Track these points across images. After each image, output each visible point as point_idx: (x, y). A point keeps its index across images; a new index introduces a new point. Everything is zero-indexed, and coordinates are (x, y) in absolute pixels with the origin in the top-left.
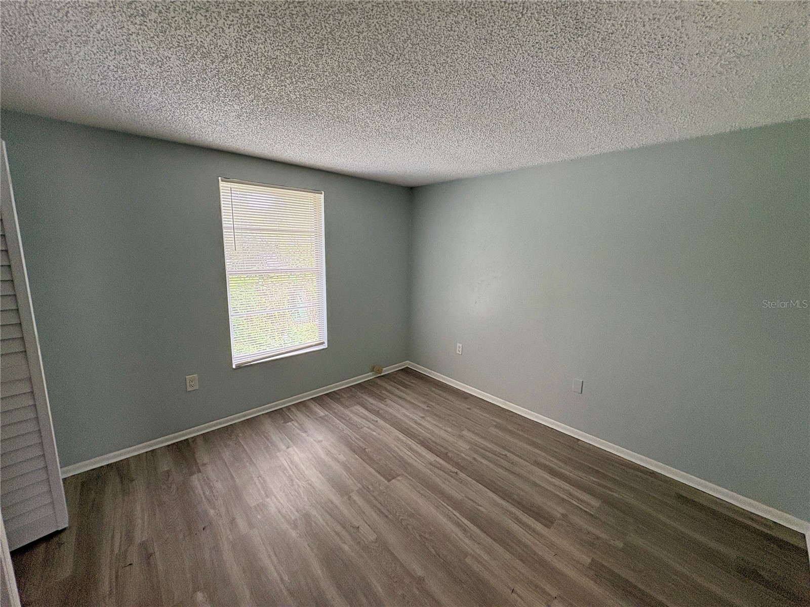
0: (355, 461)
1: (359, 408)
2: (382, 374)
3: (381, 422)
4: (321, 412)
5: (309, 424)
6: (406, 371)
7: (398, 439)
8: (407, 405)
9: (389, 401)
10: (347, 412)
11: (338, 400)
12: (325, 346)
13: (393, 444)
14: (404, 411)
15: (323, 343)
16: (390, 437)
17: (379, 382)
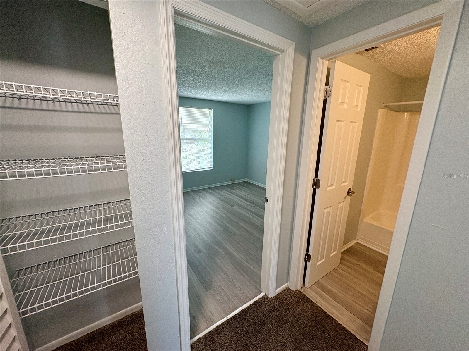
0: (221, 202)
1: (224, 191)
2: (235, 183)
3: (232, 194)
4: (211, 191)
5: (206, 194)
6: (246, 182)
7: (237, 199)
8: (243, 191)
9: (236, 190)
10: (220, 192)
11: (217, 189)
12: (213, 168)
13: (234, 199)
14: (241, 192)
15: (212, 167)
16: (235, 198)
17: (234, 185)
